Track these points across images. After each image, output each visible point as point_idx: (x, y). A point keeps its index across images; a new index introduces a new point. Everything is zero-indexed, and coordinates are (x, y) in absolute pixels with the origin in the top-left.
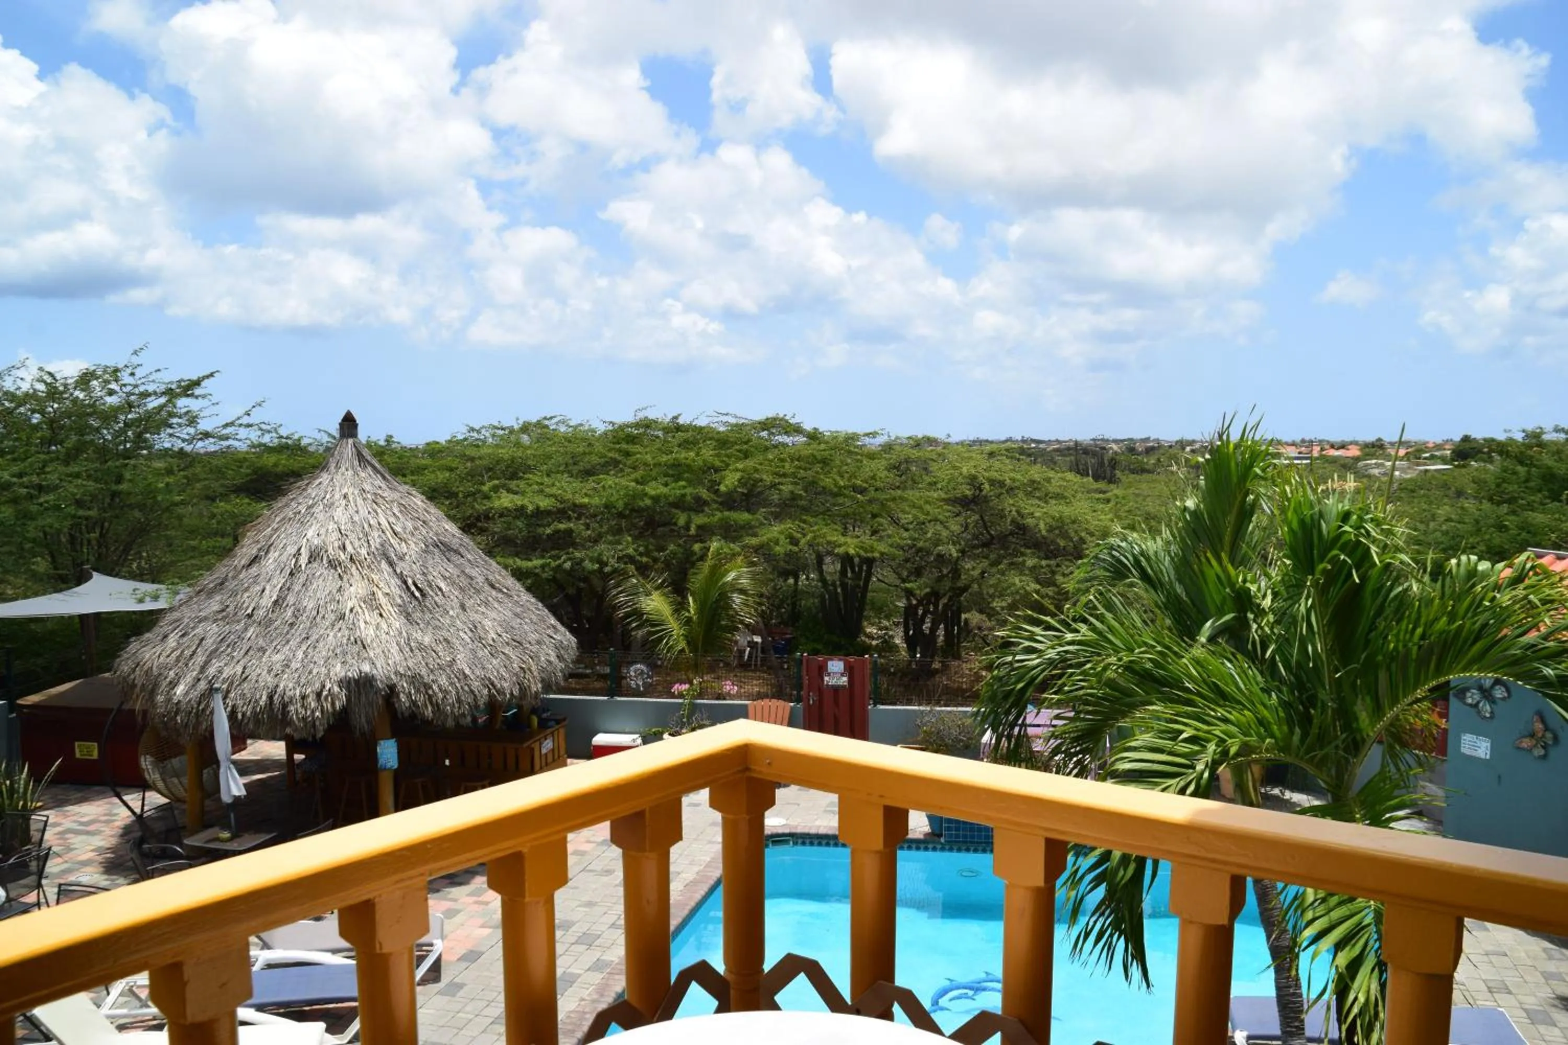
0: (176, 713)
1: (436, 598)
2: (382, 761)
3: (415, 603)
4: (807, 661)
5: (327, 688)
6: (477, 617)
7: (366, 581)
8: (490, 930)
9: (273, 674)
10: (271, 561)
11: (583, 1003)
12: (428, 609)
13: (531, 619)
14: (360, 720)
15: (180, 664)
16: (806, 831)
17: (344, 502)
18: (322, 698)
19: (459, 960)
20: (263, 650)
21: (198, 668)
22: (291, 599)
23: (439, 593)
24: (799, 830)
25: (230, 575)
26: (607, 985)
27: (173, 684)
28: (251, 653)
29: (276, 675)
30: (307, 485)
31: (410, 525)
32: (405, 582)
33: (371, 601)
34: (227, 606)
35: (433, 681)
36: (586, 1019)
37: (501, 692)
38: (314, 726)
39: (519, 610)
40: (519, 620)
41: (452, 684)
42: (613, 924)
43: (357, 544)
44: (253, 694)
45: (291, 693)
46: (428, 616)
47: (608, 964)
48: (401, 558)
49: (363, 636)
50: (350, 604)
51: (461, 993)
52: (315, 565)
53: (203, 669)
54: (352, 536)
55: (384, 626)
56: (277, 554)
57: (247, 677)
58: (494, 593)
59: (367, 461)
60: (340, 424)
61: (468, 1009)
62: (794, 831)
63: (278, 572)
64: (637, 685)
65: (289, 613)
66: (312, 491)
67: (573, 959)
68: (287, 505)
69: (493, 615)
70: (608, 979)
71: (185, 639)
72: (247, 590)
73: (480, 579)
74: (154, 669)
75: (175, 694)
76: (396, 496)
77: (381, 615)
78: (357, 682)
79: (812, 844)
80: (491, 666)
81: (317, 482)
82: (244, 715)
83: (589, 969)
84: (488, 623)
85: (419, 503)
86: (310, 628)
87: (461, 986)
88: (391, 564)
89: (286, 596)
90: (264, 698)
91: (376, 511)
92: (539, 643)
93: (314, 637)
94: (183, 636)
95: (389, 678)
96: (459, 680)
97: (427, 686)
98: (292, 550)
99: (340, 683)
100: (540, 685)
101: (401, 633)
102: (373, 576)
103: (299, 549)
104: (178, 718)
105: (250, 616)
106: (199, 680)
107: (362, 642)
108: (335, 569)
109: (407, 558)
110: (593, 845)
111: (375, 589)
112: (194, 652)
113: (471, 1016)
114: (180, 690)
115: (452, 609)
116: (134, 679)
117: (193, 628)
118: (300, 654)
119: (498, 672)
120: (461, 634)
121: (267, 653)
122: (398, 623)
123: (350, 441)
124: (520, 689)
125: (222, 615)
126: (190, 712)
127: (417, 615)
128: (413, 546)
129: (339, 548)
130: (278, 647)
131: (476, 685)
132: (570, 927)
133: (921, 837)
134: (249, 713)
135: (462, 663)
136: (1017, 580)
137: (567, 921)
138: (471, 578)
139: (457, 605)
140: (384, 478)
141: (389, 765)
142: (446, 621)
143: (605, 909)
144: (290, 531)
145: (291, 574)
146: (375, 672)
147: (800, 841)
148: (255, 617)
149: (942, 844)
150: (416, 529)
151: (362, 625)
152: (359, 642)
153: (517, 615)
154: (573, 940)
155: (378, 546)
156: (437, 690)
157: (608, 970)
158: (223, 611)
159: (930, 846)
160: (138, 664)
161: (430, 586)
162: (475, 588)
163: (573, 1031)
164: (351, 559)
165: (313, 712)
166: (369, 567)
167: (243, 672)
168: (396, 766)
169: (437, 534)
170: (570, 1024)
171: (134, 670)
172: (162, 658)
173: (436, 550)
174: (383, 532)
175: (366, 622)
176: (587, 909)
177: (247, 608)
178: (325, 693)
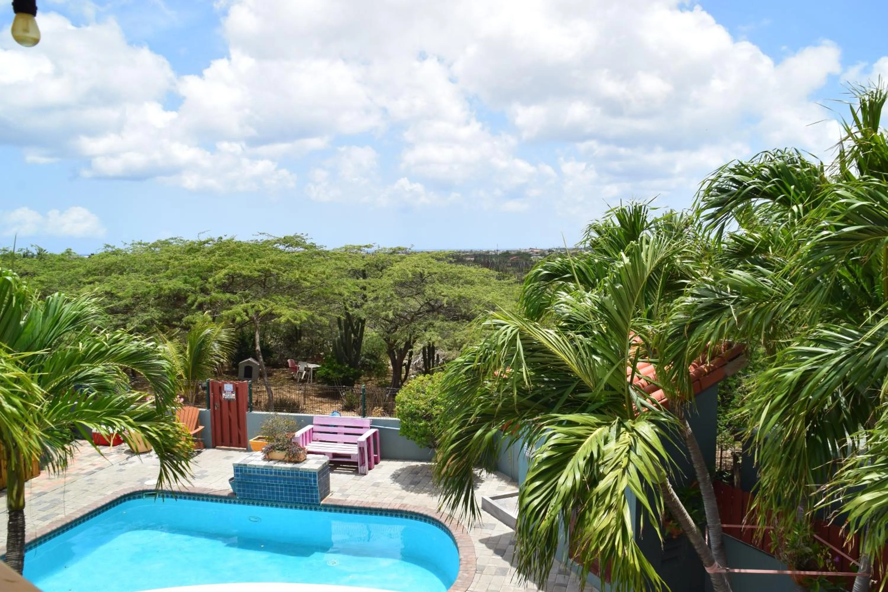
147: (161, 494)
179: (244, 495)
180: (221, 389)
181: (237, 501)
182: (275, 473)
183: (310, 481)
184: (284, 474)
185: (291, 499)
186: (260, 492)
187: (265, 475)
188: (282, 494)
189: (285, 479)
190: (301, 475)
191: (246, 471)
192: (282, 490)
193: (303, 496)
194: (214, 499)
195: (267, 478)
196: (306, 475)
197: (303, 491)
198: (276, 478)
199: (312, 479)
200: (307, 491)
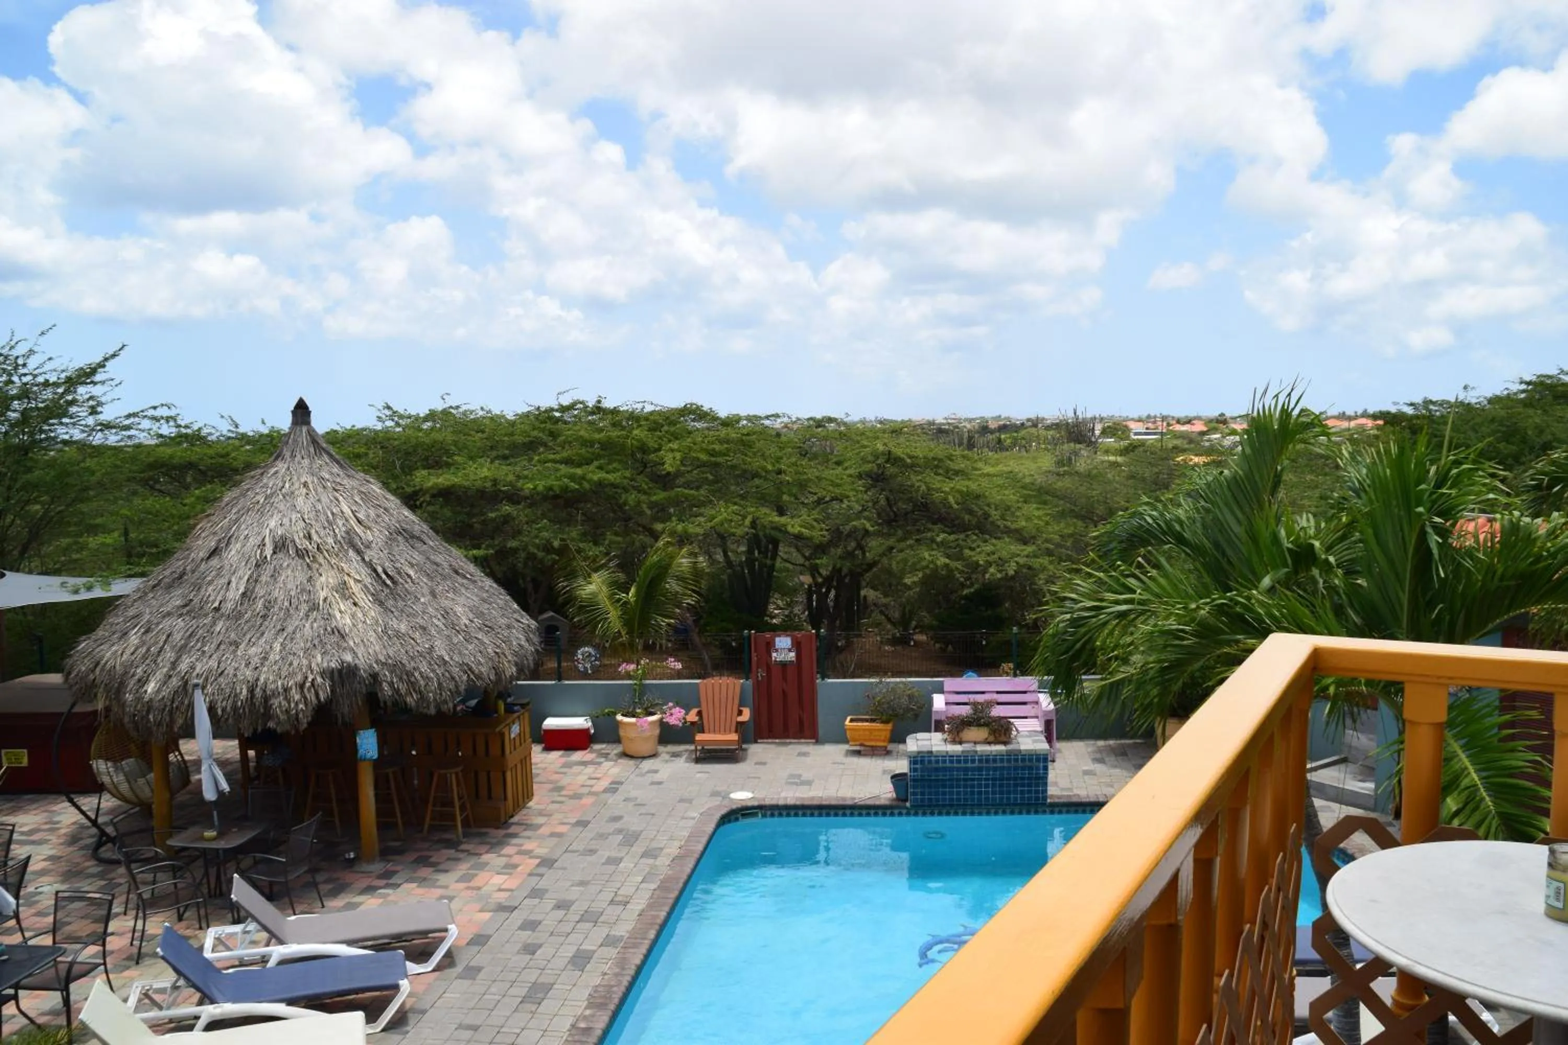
0: (148, 712)
1: (406, 586)
2: (361, 752)
3: (387, 591)
4: (755, 638)
5: (310, 680)
6: (446, 603)
7: (336, 570)
8: (491, 914)
9: (252, 666)
10: (233, 552)
11: (606, 977)
12: (400, 596)
13: (498, 604)
14: (344, 709)
15: (148, 661)
16: (774, 802)
17: (305, 490)
18: (305, 690)
19: (468, 944)
20: (236, 644)
21: (168, 665)
22: (260, 591)
23: (409, 580)
24: (768, 802)
25: (188, 568)
26: (624, 959)
27: (143, 682)
28: (222, 647)
29: (256, 668)
30: (262, 474)
31: (372, 513)
32: (375, 571)
33: (343, 589)
34: (191, 600)
35: (414, 668)
36: (614, 993)
37: (479, 677)
38: (297, 719)
39: (485, 595)
40: (487, 606)
41: (433, 671)
42: (612, 901)
43: (322, 533)
44: (234, 688)
45: (273, 686)
46: (401, 604)
47: (620, 939)
48: (368, 547)
49: (340, 625)
50: (322, 594)
51: (481, 975)
52: (280, 555)
53: (174, 665)
54: (317, 526)
55: (360, 615)
56: (238, 545)
57: (222, 672)
58: (460, 580)
59: (323, 449)
60: (293, 412)
61: (493, 990)
62: (762, 803)
63: (244, 564)
64: (586, 668)
65: (260, 604)
66: (269, 481)
67: (582, 937)
68: (244, 495)
69: (462, 600)
70: (624, 953)
71: (150, 635)
72: (210, 583)
73: (445, 565)
74: (118, 667)
75: (146, 691)
76: (355, 483)
77: (355, 604)
78: (340, 671)
79: (780, 815)
80: (467, 652)
81: (273, 471)
82: (224, 710)
83: (601, 945)
84: (459, 610)
85: (378, 491)
86: (285, 620)
87: (479, 969)
88: (359, 552)
89: (254, 588)
90: (245, 692)
91: (337, 500)
92: (509, 627)
93: (290, 629)
94: (147, 632)
95: (371, 666)
96: (439, 666)
97: (409, 674)
98: (253, 541)
99: (323, 674)
100: (514, 669)
101: (377, 621)
102: (343, 565)
103: (263, 539)
104: (151, 717)
105: (217, 609)
106: (170, 677)
107: (339, 632)
108: (303, 558)
109: (373, 545)
110: (568, 827)
111: (346, 578)
112: (162, 648)
113: (497, 997)
114: (151, 687)
115: (423, 595)
116: (94, 680)
117: (158, 624)
118: (277, 647)
119: (475, 657)
120: (435, 621)
121: (242, 647)
122: (374, 612)
123: (304, 429)
124: (496, 674)
125: (187, 609)
126: (164, 710)
127: (390, 603)
128: (377, 533)
129: (305, 536)
130: (253, 640)
131: (456, 670)
132: (570, 906)
133: (887, 803)
134: (228, 708)
135: (441, 649)
136: (926, 555)
137: (564, 901)
138: (437, 564)
139: (426, 590)
140: (341, 466)
141: (369, 756)
142: (418, 608)
143: (600, 887)
144: (250, 522)
145: (257, 566)
146: (357, 662)
147: (769, 813)
148: (223, 610)
149: (907, 808)
150: (378, 516)
151: (338, 615)
152: (336, 632)
153: (484, 600)
154: (577, 918)
155: (344, 535)
156: (419, 678)
157: (622, 944)
158: (186, 605)
159: (896, 811)
160: (97, 664)
161: (399, 573)
162: (441, 575)
163: (606, 1004)
164: (318, 548)
165: (297, 704)
166: (337, 555)
167: (218, 667)
168: (376, 757)
169: (399, 522)
170: (601, 997)
171: (93, 671)
172: (125, 656)
173: (400, 538)
174: (347, 520)
175: (341, 612)
176: (582, 888)
177: (214, 601)
178: (308, 684)
179: (922, 800)
180: (770, 646)
181: (904, 811)
182: (980, 761)
183: (1038, 768)
184: (995, 761)
185: (1001, 799)
186: (951, 793)
187: (962, 765)
188: (987, 793)
189: (995, 769)
190: (1023, 760)
191: (930, 762)
192: (987, 786)
193: (1022, 792)
194: (864, 812)
195: (966, 770)
196: (1031, 760)
197: (1023, 785)
198: (980, 769)
199: (1042, 764)
200: (1029, 785)
